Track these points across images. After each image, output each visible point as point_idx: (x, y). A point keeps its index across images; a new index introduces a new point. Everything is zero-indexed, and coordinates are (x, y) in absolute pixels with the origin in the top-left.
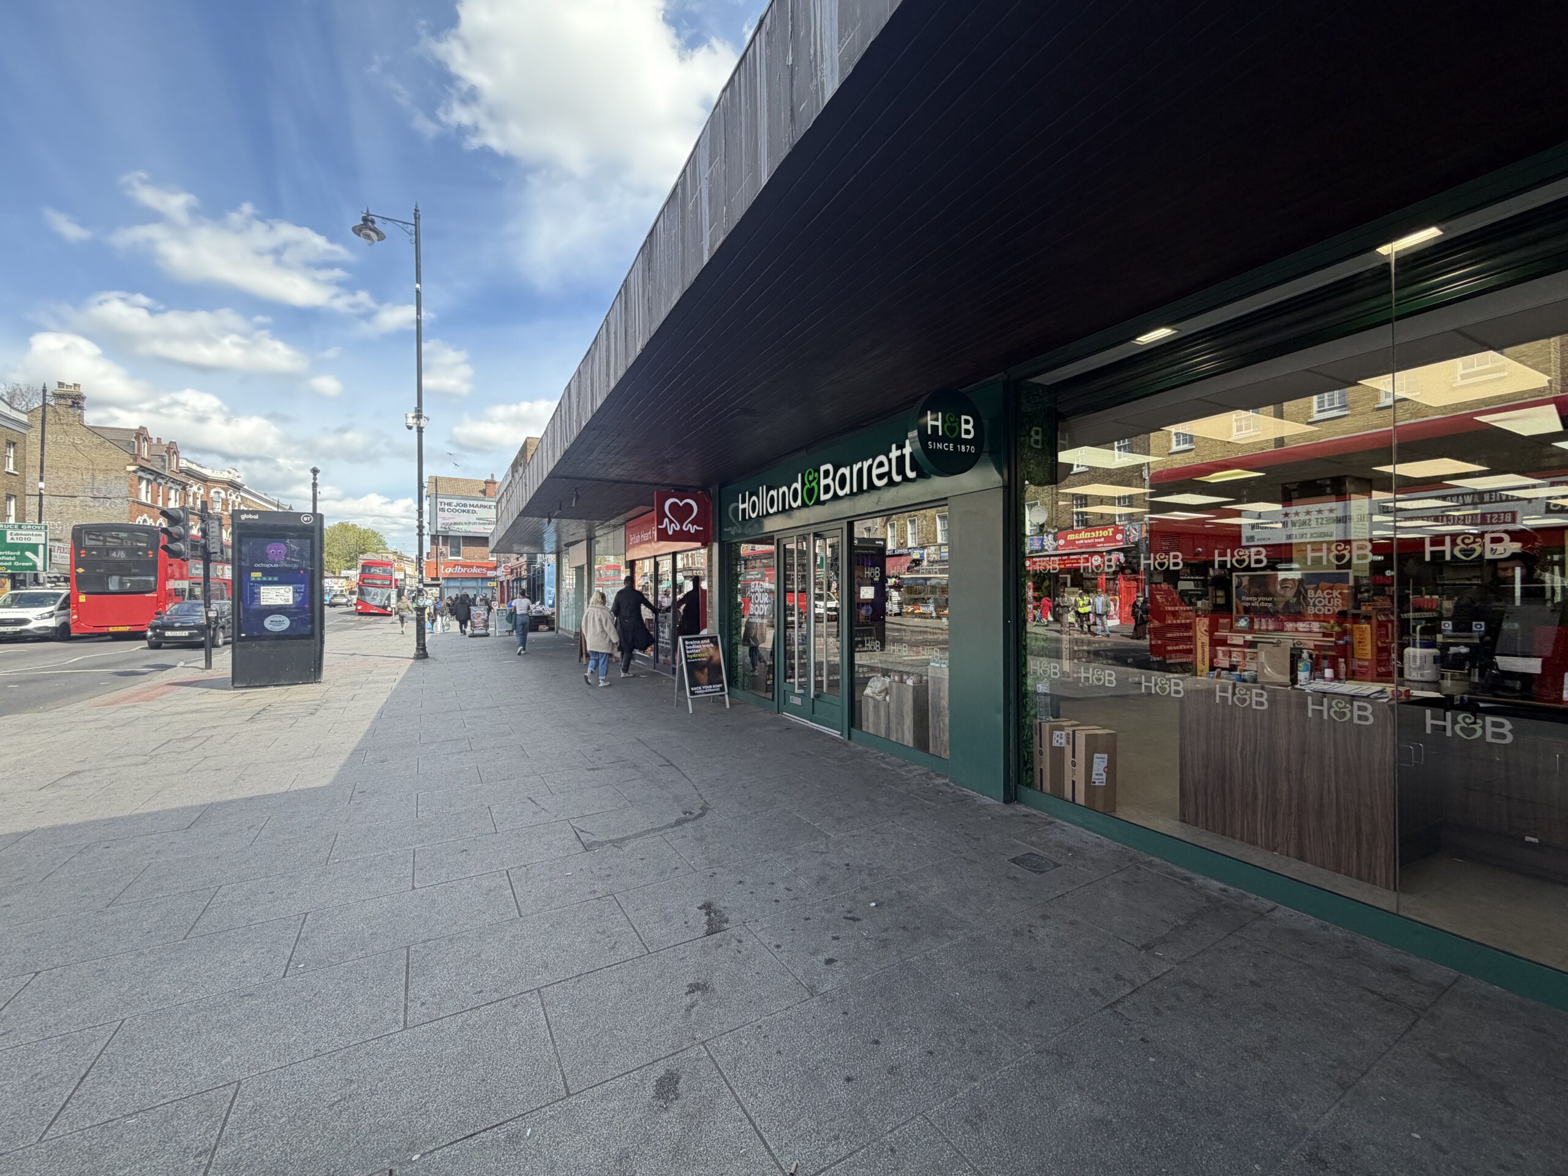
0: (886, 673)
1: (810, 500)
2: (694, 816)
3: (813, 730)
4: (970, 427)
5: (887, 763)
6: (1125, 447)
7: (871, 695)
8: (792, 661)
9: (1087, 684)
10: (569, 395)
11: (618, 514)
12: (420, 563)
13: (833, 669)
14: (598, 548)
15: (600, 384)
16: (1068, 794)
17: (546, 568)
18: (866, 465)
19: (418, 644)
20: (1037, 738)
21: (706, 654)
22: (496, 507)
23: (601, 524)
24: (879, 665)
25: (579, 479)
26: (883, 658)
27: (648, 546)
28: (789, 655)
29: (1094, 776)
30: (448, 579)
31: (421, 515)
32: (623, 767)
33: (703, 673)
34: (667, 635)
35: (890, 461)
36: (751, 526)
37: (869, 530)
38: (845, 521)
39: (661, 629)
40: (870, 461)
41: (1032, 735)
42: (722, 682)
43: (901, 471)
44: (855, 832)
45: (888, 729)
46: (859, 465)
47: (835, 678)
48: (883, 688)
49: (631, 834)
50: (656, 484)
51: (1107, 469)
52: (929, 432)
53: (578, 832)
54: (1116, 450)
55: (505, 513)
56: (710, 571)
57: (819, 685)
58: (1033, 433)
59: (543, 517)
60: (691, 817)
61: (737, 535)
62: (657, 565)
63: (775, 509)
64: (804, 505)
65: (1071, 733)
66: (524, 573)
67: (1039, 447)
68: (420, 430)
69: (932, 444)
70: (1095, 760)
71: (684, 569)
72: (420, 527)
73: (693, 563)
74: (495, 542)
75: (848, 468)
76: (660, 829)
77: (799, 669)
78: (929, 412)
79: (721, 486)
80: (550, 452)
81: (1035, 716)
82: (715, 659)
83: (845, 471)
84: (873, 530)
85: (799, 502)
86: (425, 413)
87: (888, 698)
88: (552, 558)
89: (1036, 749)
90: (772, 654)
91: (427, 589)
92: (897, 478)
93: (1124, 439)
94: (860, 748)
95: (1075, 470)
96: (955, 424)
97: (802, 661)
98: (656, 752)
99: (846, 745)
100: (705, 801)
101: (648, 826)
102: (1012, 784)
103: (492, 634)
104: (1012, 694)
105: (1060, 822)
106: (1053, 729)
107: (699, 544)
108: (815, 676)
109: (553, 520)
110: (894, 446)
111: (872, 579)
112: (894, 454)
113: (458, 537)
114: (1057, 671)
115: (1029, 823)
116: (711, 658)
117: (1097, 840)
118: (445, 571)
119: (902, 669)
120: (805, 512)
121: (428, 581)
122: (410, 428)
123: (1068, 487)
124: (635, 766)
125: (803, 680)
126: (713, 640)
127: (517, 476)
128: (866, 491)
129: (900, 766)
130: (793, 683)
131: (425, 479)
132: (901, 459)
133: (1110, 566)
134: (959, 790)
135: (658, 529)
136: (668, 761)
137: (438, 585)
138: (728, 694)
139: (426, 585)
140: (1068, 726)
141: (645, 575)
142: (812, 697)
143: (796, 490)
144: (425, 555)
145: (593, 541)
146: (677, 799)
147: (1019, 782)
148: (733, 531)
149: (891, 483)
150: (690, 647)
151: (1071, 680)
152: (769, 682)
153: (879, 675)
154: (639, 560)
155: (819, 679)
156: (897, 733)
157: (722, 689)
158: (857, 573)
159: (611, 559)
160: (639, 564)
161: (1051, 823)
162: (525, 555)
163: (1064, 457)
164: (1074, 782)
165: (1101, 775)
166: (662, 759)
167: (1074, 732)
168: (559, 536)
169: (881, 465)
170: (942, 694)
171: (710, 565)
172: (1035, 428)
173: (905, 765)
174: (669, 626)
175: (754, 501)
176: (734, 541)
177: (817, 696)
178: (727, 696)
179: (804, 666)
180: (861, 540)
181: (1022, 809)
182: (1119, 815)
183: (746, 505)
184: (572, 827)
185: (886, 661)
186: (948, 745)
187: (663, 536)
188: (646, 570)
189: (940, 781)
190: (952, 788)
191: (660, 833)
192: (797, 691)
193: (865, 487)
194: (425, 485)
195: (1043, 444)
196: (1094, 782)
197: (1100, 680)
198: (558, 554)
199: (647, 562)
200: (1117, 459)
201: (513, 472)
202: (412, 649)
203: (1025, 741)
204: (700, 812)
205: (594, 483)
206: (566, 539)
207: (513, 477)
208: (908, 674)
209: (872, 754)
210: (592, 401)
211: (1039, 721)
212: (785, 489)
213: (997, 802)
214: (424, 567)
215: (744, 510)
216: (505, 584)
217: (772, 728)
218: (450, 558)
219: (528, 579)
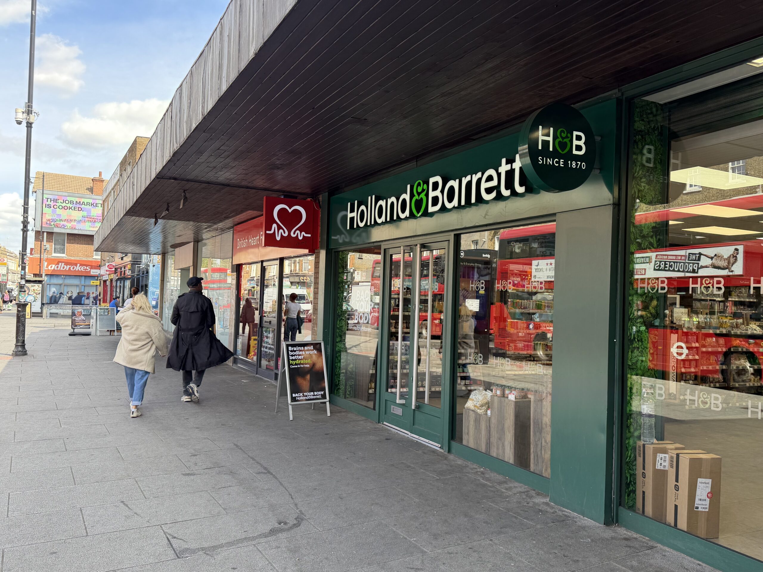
0: (488, 386)
1: (418, 211)
2: (289, 525)
3: (412, 441)
4: (581, 143)
5: (488, 480)
6: (739, 168)
7: (472, 408)
8: (395, 371)
9: (693, 407)
10: (180, 97)
11: (227, 218)
12: (23, 259)
13: (435, 380)
14: (205, 250)
15: (212, 86)
16: (670, 519)
17: (151, 270)
18: (475, 178)
19: (17, 341)
20: (640, 460)
21: (309, 361)
22: (103, 205)
23: (209, 227)
24: (482, 379)
25: (188, 180)
26: (486, 372)
27: (256, 250)
28: (392, 364)
29: (697, 502)
30: (51, 275)
31: (26, 211)
32: (219, 473)
33: (305, 379)
34: (270, 341)
35: (499, 175)
36: (359, 235)
37: (476, 242)
38: (452, 234)
39: (265, 334)
40: (479, 175)
41: (635, 457)
42: (324, 389)
43: (510, 185)
44: (451, 549)
45: (489, 444)
46: (468, 178)
47: (437, 389)
48: (485, 401)
49: (224, 542)
50: (265, 189)
51: (721, 190)
52: (540, 148)
53: (170, 537)
54: (730, 171)
55: (111, 211)
56: (316, 278)
57: (420, 395)
58: (645, 151)
59: (150, 217)
60: (286, 527)
61: (345, 243)
62: (263, 270)
63: (383, 219)
64: (412, 215)
65: (675, 456)
66: (128, 273)
67: (651, 165)
68: (29, 125)
69: (543, 160)
70: (698, 484)
71: (291, 275)
72: (25, 223)
73: (301, 269)
74: (101, 241)
75: (457, 181)
76: (254, 538)
77: (401, 379)
78: (540, 127)
79: (331, 194)
80: (159, 153)
81: (639, 438)
82: (318, 366)
83: (454, 183)
84: (480, 243)
85: (407, 213)
86: (35, 108)
87: (489, 412)
88: (157, 259)
89: (639, 471)
90: (375, 362)
91: (28, 285)
92: (506, 193)
93: (738, 160)
94: (460, 462)
95: (688, 189)
96: (567, 140)
97: (405, 371)
98: (254, 459)
99: (446, 459)
100: (301, 511)
101: (240, 535)
102: (614, 506)
103: (93, 333)
104: (616, 414)
105: (662, 546)
106: (658, 451)
107: (306, 251)
108: (417, 386)
109: (160, 221)
110: (504, 161)
111: (477, 292)
112: (504, 168)
113: (64, 234)
114: (662, 392)
115: (630, 547)
116: (314, 365)
117: (699, 567)
118: (48, 268)
119: (504, 382)
120: (412, 222)
121: (29, 277)
122: (19, 123)
123: (680, 205)
124: (232, 473)
125: (405, 390)
126: (317, 346)
127: (125, 176)
128: (474, 204)
129: (500, 483)
130: (395, 394)
131: (32, 174)
132: (510, 174)
133: (719, 289)
134: (560, 510)
135: (266, 235)
136: (265, 468)
137: (40, 282)
138: (329, 401)
139: (28, 281)
140: (671, 449)
141: (252, 279)
142: (413, 407)
143: (404, 201)
144: (28, 251)
145: (200, 244)
146: (272, 507)
147: (620, 505)
148: (340, 239)
149: (500, 197)
150: (293, 353)
151: (677, 401)
152: (371, 391)
153: (481, 388)
154: (245, 264)
155: (421, 389)
156: (498, 449)
157: (324, 397)
158: (463, 285)
159: (218, 263)
160: (245, 268)
161: (652, 548)
162: (130, 255)
163: (676, 176)
164: (676, 507)
165: (705, 500)
166: (259, 467)
167: (678, 455)
168: (165, 237)
169: (490, 178)
170: (544, 411)
171: (317, 273)
172: (647, 147)
173: (505, 482)
174: (273, 331)
175: (363, 211)
176: (341, 249)
177: (418, 407)
178: (328, 404)
179: (406, 376)
180: (467, 252)
181: (622, 531)
182: (722, 541)
183: (354, 214)
184: (165, 533)
185: (489, 375)
186: (549, 463)
187: (270, 241)
188: (253, 274)
189: (539, 500)
190: (552, 508)
191: (254, 542)
192: (398, 401)
193: (473, 200)
194: (32, 180)
195: (655, 163)
196: (697, 508)
197: (705, 403)
198: (164, 254)
199: (254, 267)
200: (730, 181)
201: (121, 170)
202: (11, 344)
203: (627, 462)
204: (295, 522)
205: (204, 185)
206: (171, 241)
207: (121, 175)
208: (510, 388)
209: (472, 469)
210: (203, 103)
211: (643, 442)
212: (393, 199)
213: (597, 524)
214: (27, 263)
215: (352, 219)
216: (108, 283)
217: (372, 438)
218: (54, 255)
219: (132, 279)
